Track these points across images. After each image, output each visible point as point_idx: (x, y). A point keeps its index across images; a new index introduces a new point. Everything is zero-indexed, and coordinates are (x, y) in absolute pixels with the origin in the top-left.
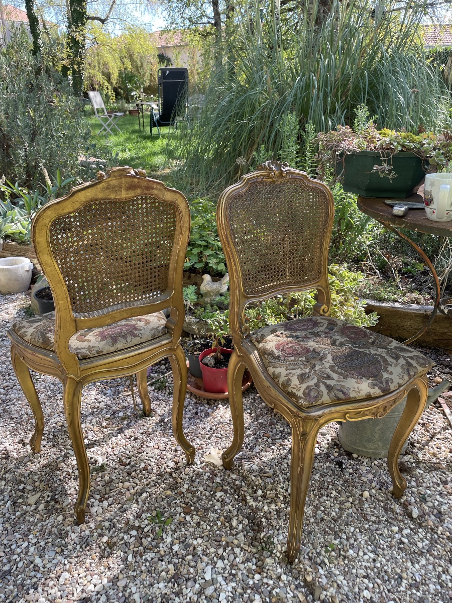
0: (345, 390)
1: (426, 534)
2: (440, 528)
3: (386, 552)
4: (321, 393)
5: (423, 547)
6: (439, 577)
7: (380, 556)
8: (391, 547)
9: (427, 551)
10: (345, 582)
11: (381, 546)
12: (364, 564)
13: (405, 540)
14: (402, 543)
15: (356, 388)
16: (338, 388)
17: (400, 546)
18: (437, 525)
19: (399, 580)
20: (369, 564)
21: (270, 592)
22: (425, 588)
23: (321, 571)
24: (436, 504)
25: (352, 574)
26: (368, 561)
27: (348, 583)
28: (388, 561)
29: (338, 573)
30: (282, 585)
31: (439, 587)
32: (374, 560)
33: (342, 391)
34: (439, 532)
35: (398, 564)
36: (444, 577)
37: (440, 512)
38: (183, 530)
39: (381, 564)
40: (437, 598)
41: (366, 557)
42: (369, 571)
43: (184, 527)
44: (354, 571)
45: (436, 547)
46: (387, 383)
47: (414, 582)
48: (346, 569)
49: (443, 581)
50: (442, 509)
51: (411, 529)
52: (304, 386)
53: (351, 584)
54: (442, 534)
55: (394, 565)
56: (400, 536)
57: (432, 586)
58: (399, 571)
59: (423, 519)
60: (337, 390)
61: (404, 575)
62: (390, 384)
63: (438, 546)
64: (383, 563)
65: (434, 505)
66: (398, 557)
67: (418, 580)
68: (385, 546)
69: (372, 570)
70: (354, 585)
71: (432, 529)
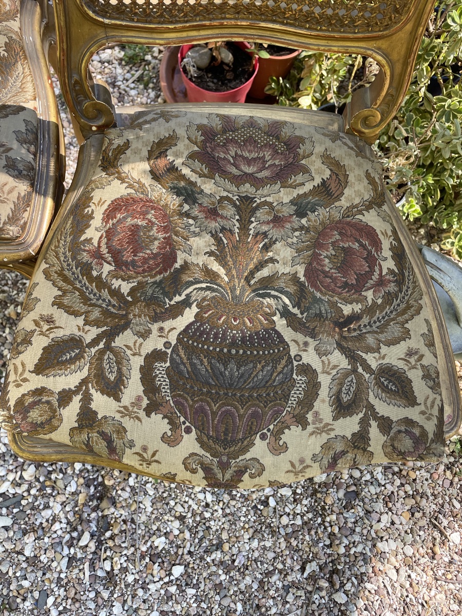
0: (118, 443)
1: (307, 512)
2: (334, 517)
3: (233, 503)
4: (55, 422)
5: (287, 526)
6: (269, 574)
7: (221, 504)
8: (247, 499)
9: (287, 534)
10: (149, 509)
11: (234, 493)
12: (191, 502)
13: (272, 502)
14: (265, 503)
15: (150, 452)
16: (108, 430)
17: (259, 506)
18: (334, 509)
19: (214, 548)
20: (195, 507)
21: (50, 473)
22: (238, 577)
23: (132, 481)
24: (364, 479)
25: (167, 504)
26: (198, 502)
27: (152, 513)
28: (225, 515)
29: (151, 492)
30: (69, 471)
31: (255, 586)
32: (207, 505)
33: (109, 441)
34: (328, 519)
35: (233, 527)
36: (275, 578)
37: (357, 494)
38: (7, 330)
39: (212, 514)
40: (241, 597)
41: (201, 496)
42: (189, 515)
43: (10, 328)
44: (172, 503)
45: (304, 536)
46: (240, 473)
47: (230, 562)
48: (165, 495)
49: (269, 582)
50: (366, 490)
51: (294, 493)
52: (36, 382)
53: (154, 516)
54: (330, 523)
55: (226, 526)
56: (272, 493)
57: (248, 580)
58: (225, 536)
59: (325, 490)
60: (103, 435)
61: (226, 547)
62: (246, 477)
63: (307, 538)
64: (215, 514)
65: (361, 478)
66: (243, 519)
67: (236, 564)
68: (239, 495)
69: (194, 515)
70: (157, 519)
71: (323, 509)
